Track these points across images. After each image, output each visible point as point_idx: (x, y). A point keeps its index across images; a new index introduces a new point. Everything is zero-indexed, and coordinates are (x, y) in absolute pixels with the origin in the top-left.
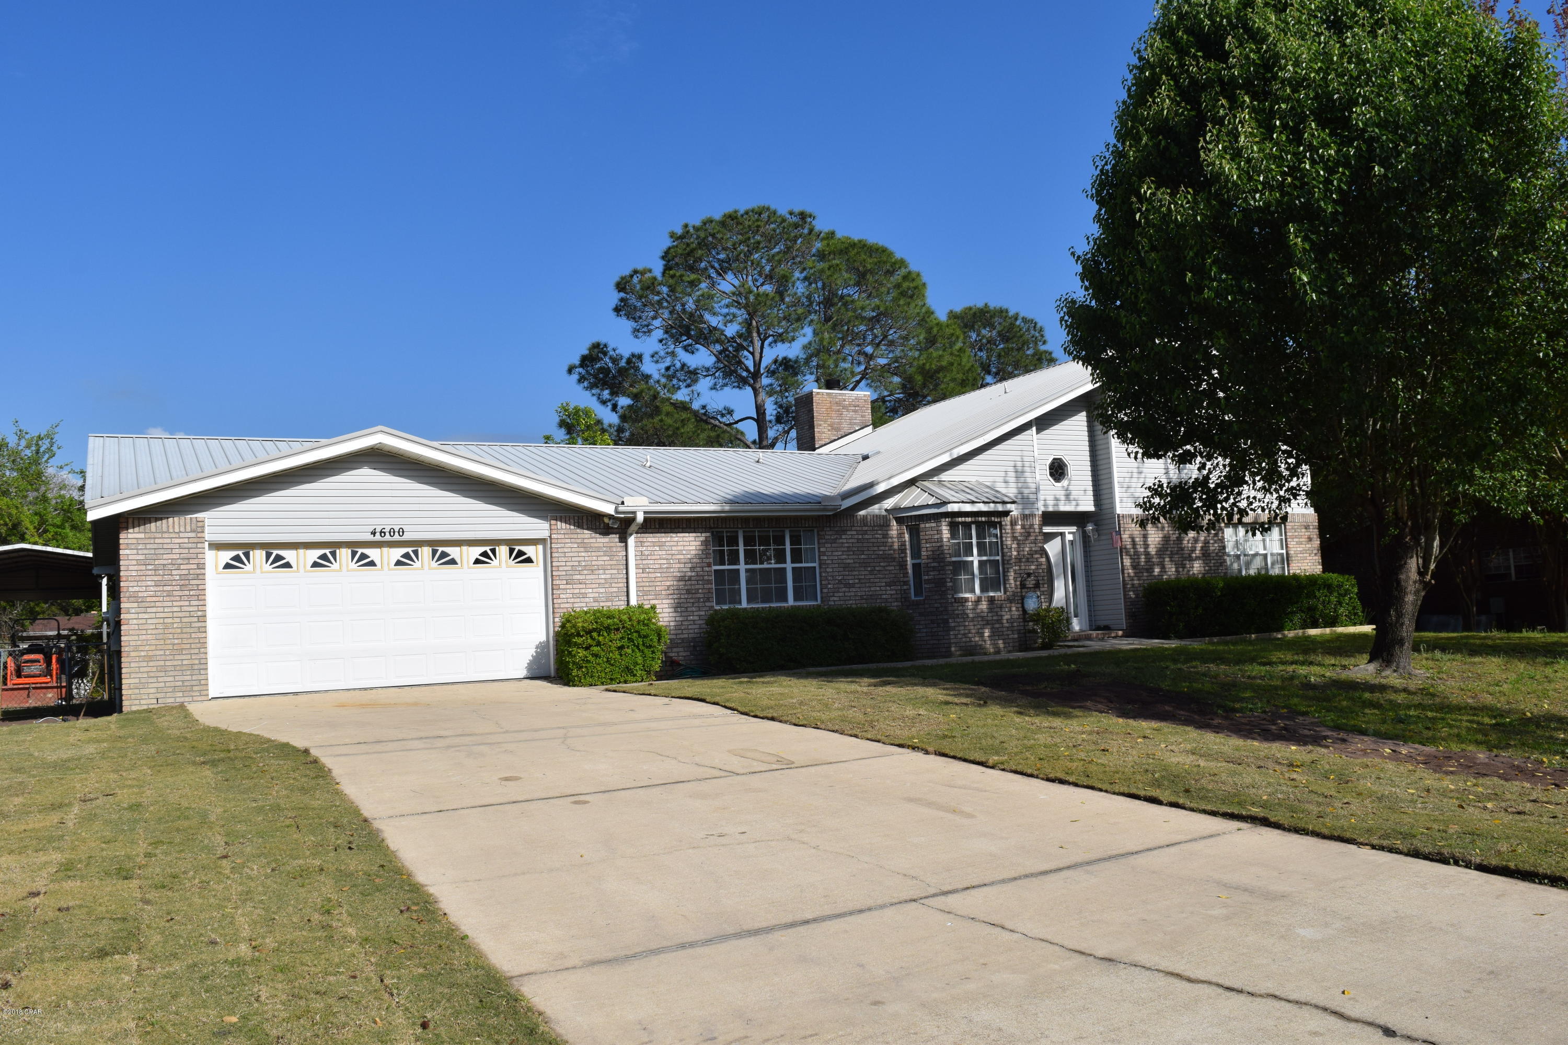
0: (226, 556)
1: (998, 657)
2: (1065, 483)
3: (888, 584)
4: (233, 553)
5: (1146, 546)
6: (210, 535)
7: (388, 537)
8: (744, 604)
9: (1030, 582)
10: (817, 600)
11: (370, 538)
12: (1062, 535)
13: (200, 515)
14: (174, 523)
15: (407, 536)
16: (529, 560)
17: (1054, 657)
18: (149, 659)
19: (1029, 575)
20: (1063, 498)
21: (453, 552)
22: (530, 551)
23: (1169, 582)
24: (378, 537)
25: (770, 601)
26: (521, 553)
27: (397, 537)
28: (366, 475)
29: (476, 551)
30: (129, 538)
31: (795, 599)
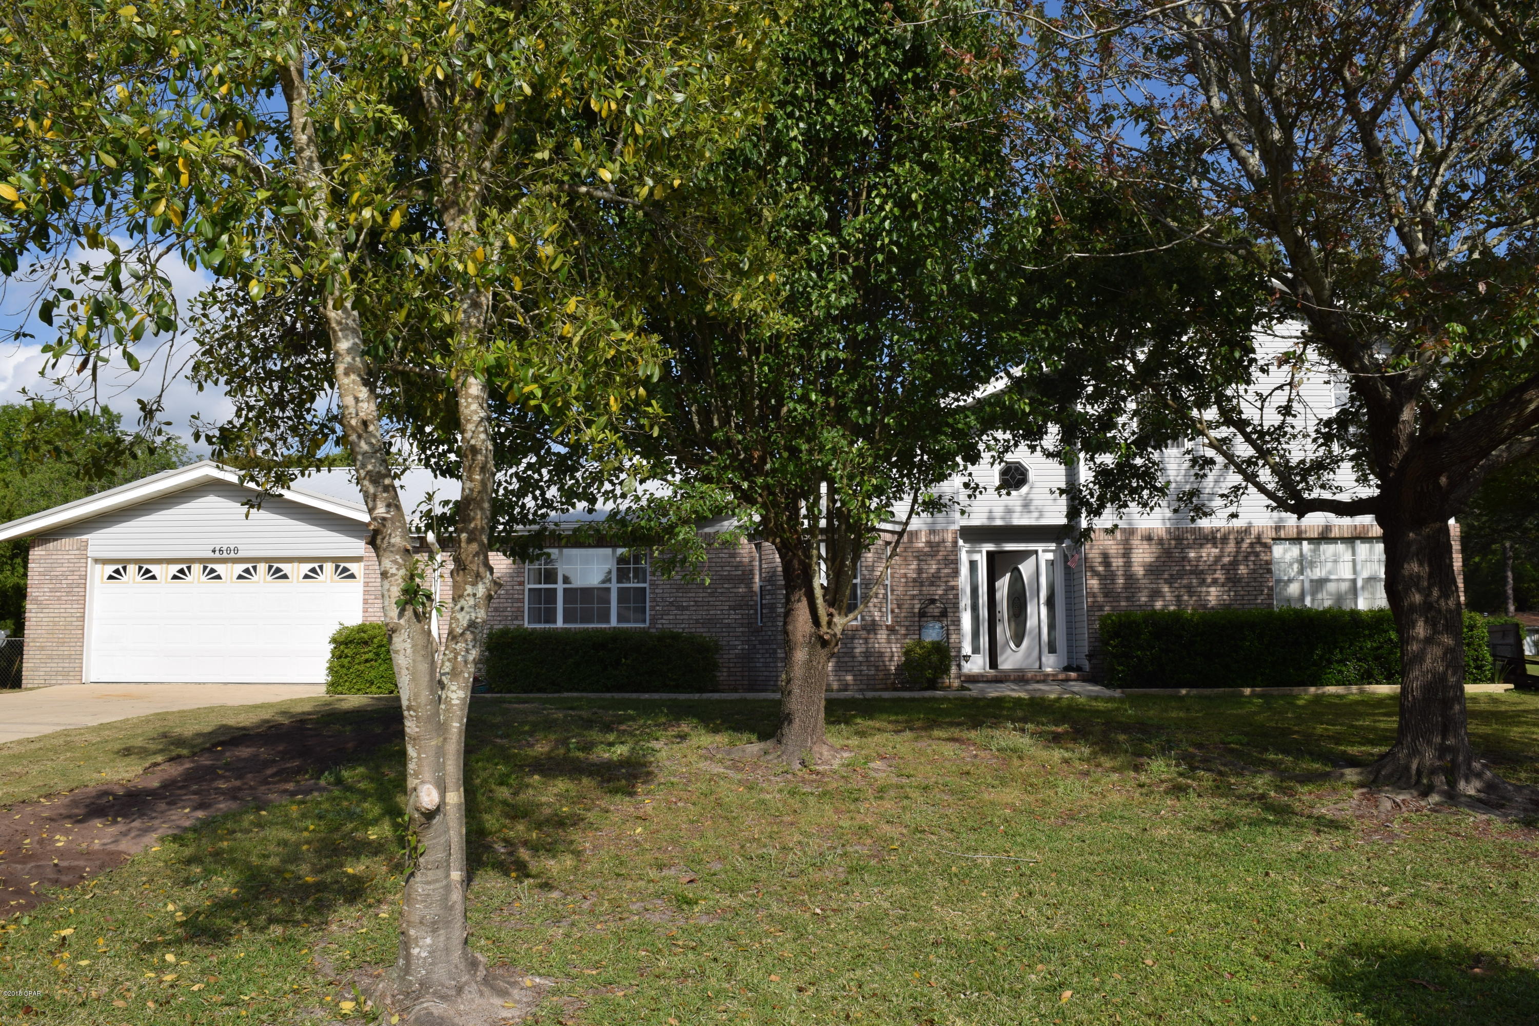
0: (110, 569)
1: (843, 695)
2: (1024, 489)
3: (731, 608)
4: (115, 567)
5: (1128, 564)
6: (92, 552)
7: (225, 555)
8: (560, 624)
9: (935, 610)
10: (644, 621)
11: (211, 555)
12: (1036, 552)
13: (85, 537)
14: (66, 543)
15: (241, 554)
16: (352, 576)
17: (904, 699)
18: (42, 648)
19: (933, 601)
20: (1018, 509)
21: (286, 568)
22: (354, 567)
24: (217, 555)
25: (592, 622)
27: (232, 555)
29: (306, 568)
30: (36, 554)
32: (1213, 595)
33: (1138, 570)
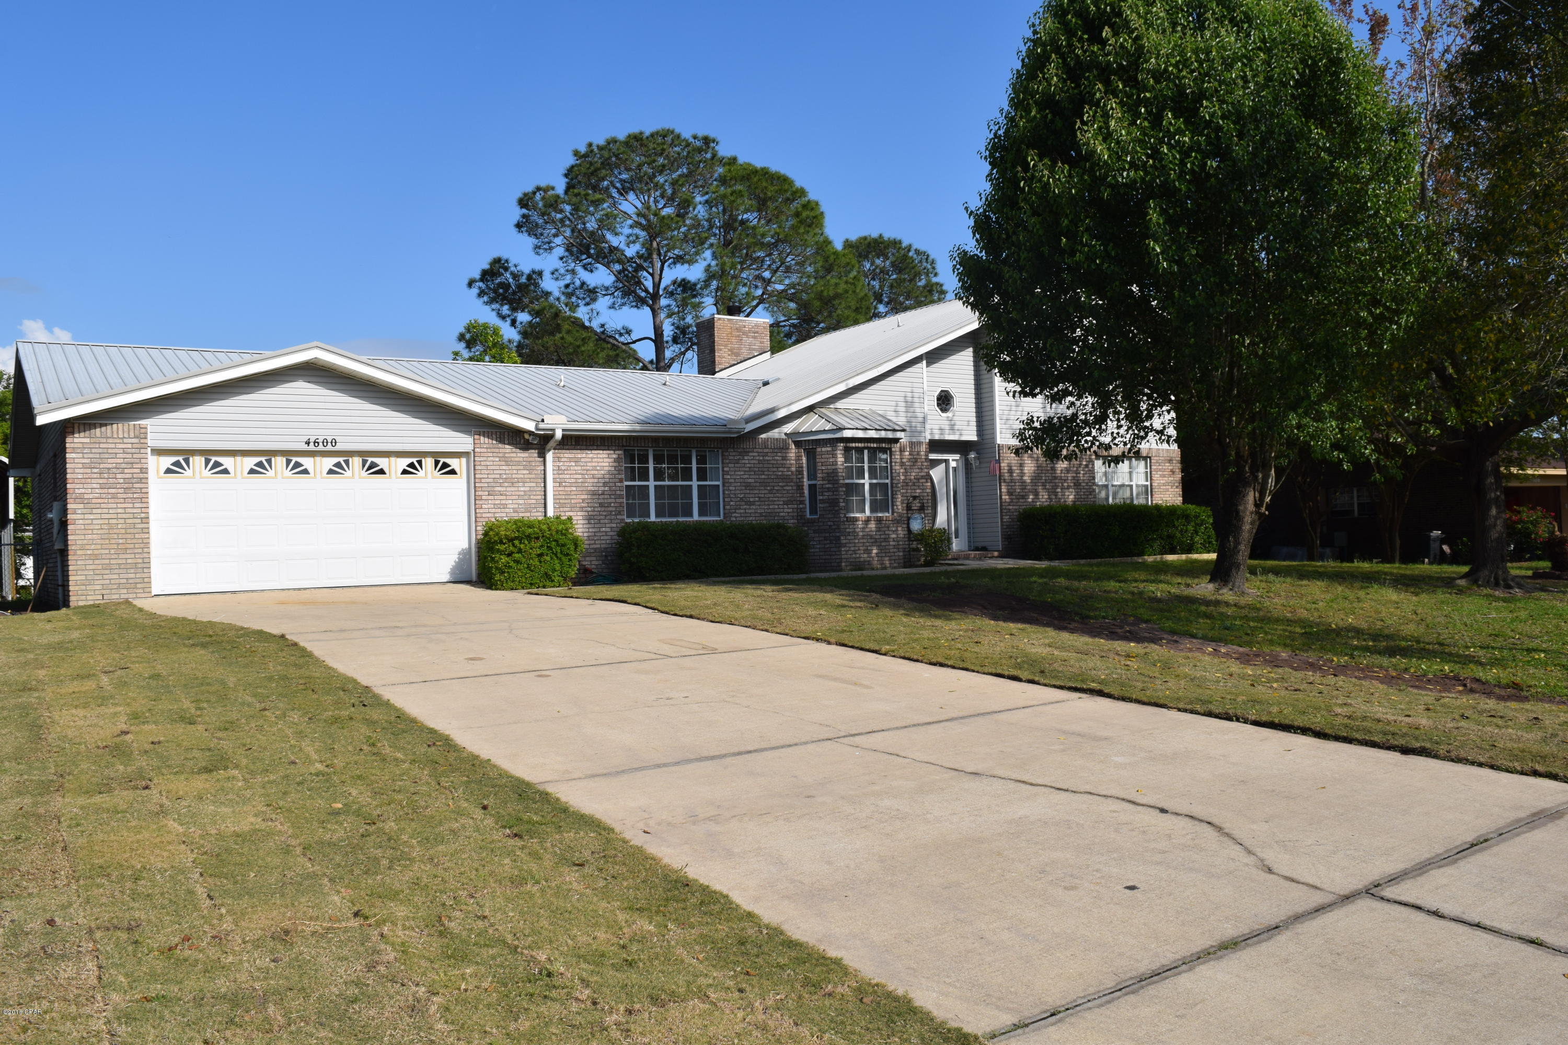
0: (167, 461)
1: (884, 572)
2: (949, 414)
3: (785, 503)
4: (174, 459)
5: (1022, 474)
6: (153, 441)
7: (321, 447)
8: (653, 518)
9: (916, 505)
10: (719, 516)
11: (305, 447)
12: (946, 461)
13: (143, 422)
14: (119, 429)
15: (339, 447)
16: (453, 472)
17: (935, 573)
18: (95, 557)
19: (915, 498)
20: (947, 427)
21: (382, 462)
22: (454, 463)
23: (1042, 508)
24: (312, 447)
25: (676, 515)
26: (445, 465)
27: (329, 447)
28: (301, 388)
29: (403, 463)
30: (75, 442)
31: (700, 515)
32: (1070, 497)
33: (1027, 478)
